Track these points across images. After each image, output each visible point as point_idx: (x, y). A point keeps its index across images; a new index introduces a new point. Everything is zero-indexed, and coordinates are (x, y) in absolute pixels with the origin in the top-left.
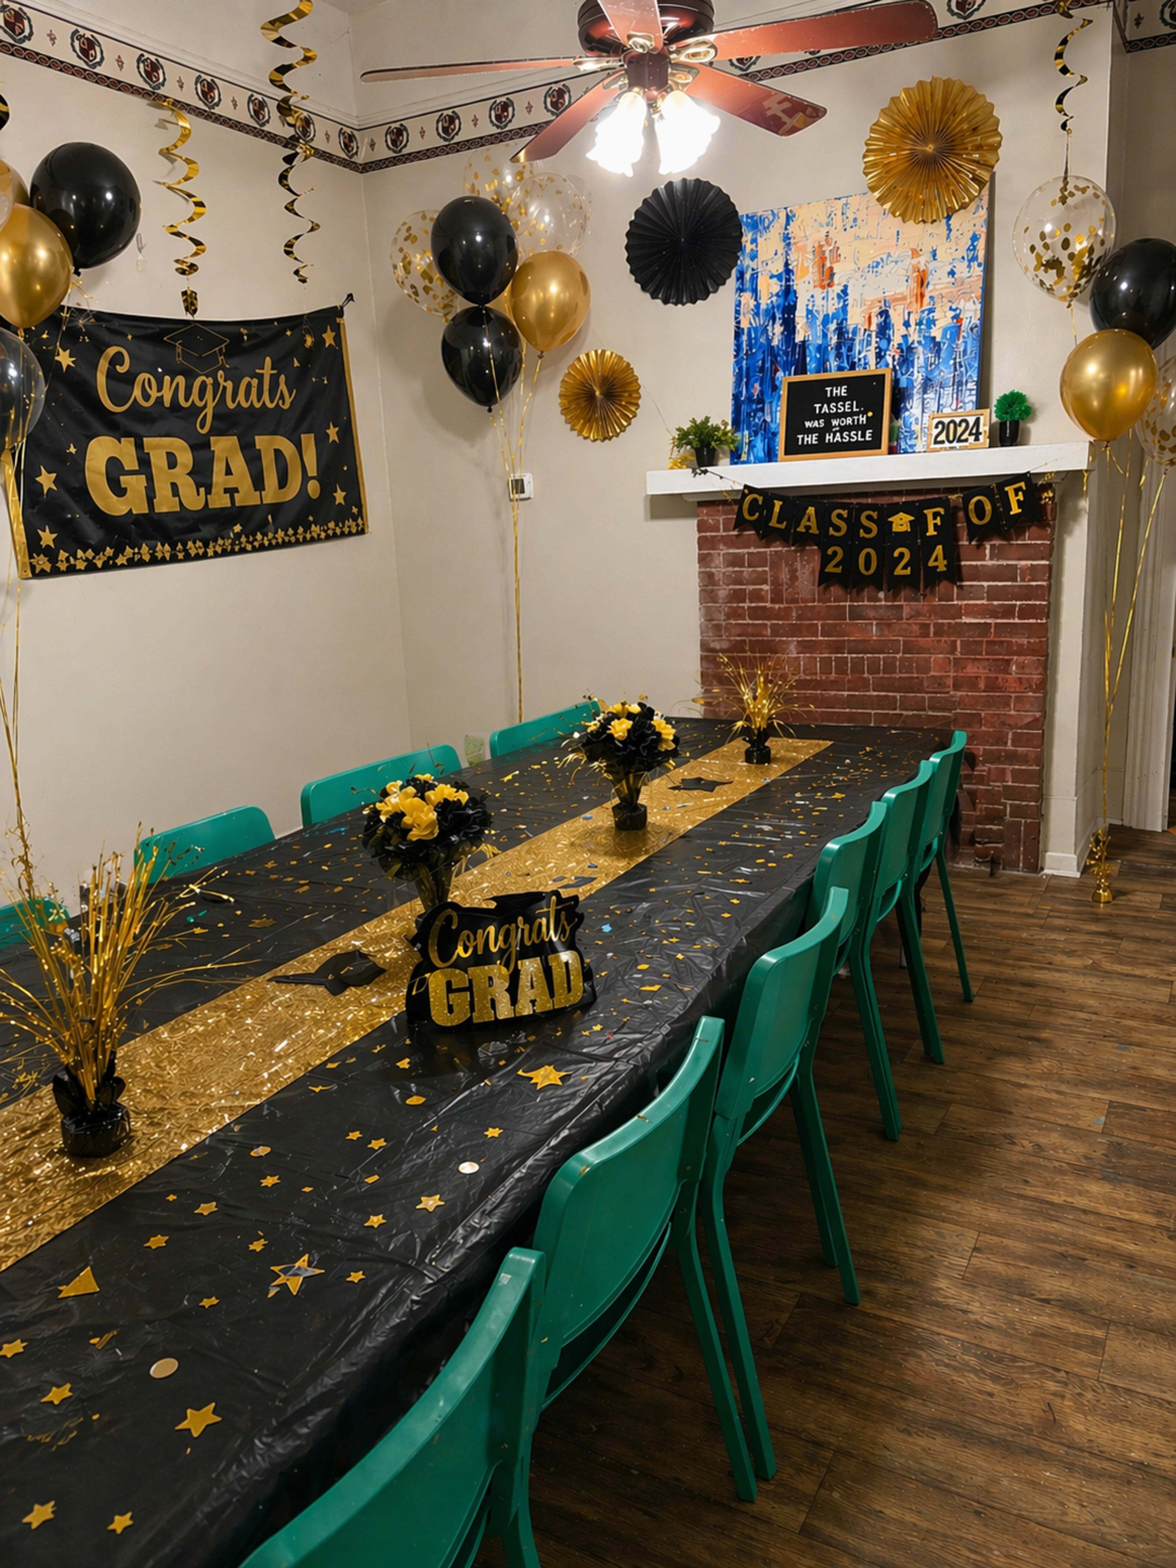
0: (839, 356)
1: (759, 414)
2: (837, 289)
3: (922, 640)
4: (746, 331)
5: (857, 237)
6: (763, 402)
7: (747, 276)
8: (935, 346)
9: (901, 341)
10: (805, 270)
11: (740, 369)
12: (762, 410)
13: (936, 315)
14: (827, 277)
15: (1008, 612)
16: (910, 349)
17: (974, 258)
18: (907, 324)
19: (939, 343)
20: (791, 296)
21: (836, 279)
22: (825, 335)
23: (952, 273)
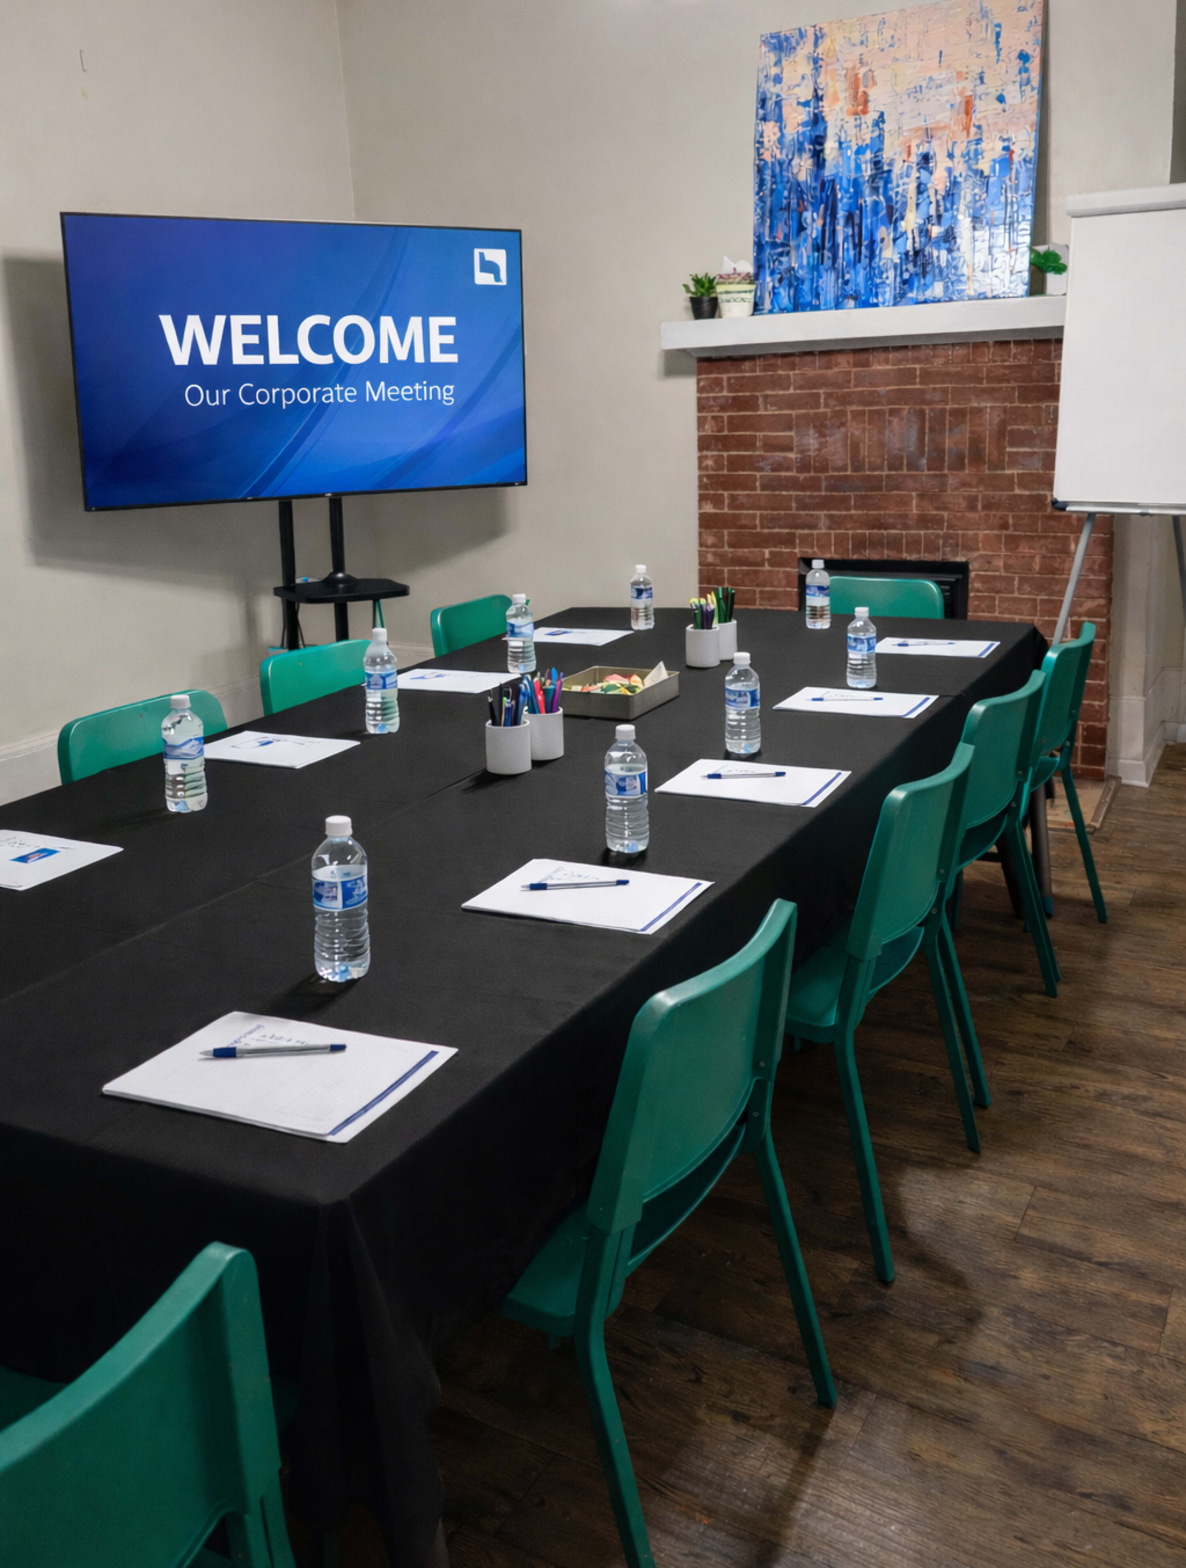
0: (875, 190)
1: (784, 259)
2: (872, 116)
3: (969, 515)
4: (770, 164)
5: (896, 60)
6: (788, 245)
7: (770, 104)
8: (984, 181)
9: (945, 174)
10: (836, 98)
11: (762, 209)
12: (788, 253)
13: (983, 146)
14: (861, 103)
16: (955, 183)
17: (1027, 82)
18: (951, 156)
19: (988, 177)
20: (821, 127)
21: (871, 106)
22: (857, 167)
23: (1001, 99)
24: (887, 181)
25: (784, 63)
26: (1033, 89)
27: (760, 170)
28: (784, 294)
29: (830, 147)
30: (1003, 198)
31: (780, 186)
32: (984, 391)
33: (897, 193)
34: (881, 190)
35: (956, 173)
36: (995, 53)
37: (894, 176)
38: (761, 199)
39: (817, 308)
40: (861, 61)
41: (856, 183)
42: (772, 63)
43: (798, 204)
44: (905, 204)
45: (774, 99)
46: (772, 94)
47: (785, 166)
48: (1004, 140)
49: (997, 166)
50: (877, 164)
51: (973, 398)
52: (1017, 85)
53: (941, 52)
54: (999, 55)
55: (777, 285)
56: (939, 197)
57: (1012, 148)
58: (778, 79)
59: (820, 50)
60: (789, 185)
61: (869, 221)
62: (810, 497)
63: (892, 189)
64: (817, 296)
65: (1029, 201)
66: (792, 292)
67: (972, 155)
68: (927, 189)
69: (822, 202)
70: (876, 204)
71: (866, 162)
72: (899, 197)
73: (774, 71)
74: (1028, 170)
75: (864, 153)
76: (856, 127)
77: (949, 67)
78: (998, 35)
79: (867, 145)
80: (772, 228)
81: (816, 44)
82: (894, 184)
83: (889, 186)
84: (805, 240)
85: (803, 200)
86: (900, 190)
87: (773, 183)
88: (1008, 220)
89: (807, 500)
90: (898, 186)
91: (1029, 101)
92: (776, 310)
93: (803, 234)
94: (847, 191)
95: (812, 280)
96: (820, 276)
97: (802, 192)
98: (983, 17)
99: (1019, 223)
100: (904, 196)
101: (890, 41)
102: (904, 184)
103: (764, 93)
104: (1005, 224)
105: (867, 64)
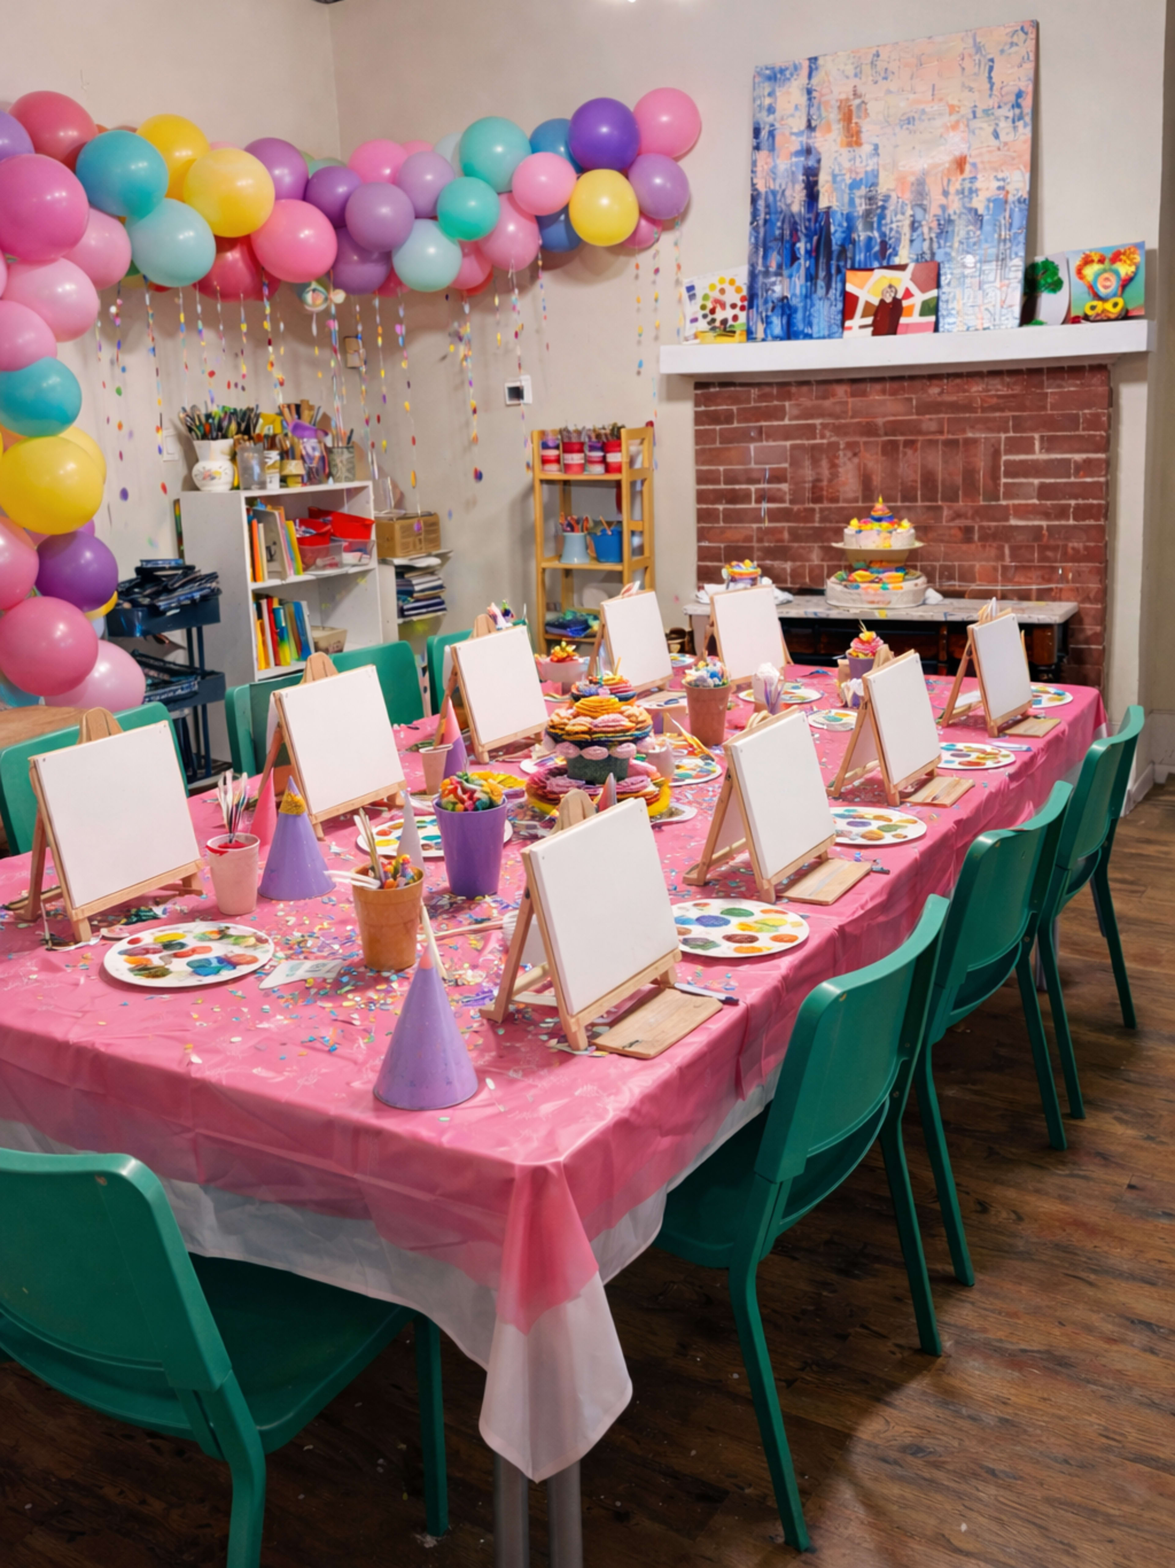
0: (869, 226)
1: (777, 288)
2: (867, 148)
4: (763, 196)
5: (889, 92)
6: (781, 274)
7: (764, 134)
8: (978, 219)
9: (939, 212)
10: (829, 129)
11: (757, 238)
12: (781, 282)
13: (978, 184)
14: (855, 135)
15: (1062, 513)
16: (949, 221)
17: (1021, 118)
18: (946, 193)
19: (981, 216)
20: (815, 159)
21: (865, 138)
22: (852, 202)
23: (996, 135)
24: (882, 217)
25: (778, 94)
26: (1025, 125)
27: (754, 200)
28: (777, 325)
29: (824, 178)
30: (996, 236)
31: (773, 217)
32: (978, 420)
33: (891, 229)
34: (875, 225)
35: (951, 211)
36: (988, 86)
37: (888, 213)
38: (756, 229)
39: (809, 336)
40: (856, 95)
41: (849, 218)
42: (766, 93)
43: (791, 235)
44: (898, 240)
45: (767, 128)
46: (765, 123)
47: (778, 197)
48: (998, 180)
49: (991, 205)
50: (871, 199)
51: (968, 429)
52: (1010, 120)
53: (934, 86)
54: (991, 89)
55: (769, 313)
56: (933, 235)
57: (1008, 188)
58: (771, 110)
59: (814, 81)
60: (781, 217)
61: (862, 256)
62: (803, 528)
63: (886, 225)
64: (810, 324)
65: (1022, 238)
66: (785, 321)
67: (966, 193)
68: (921, 225)
69: (816, 234)
70: (870, 239)
71: (860, 197)
72: (893, 234)
73: (767, 101)
74: (1021, 210)
75: (859, 188)
76: (850, 161)
77: (941, 100)
78: (991, 69)
79: (861, 180)
80: (765, 257)
81: (810, 76)
82: (888, 220)
83: (884, 222)
84: (798, 271)
85: (797, 230)
86: (894, 226)
87: (766, 213)
88: (1001, 257)
89: (800, 532)
90: (892, 222)
91: (1023, 138)
92: (770, 338)
93: (796, 264)
94: (840, 225)
95: (805, 309)
96: (812, 305)
97: (795, 223)
98: (977, 53)
99: (1011, 259)
100: (898, 232)
101: (883, 74)
102: (898, 221)
103: (758, 124)
104: (997, 260)
105: (860, 96)
